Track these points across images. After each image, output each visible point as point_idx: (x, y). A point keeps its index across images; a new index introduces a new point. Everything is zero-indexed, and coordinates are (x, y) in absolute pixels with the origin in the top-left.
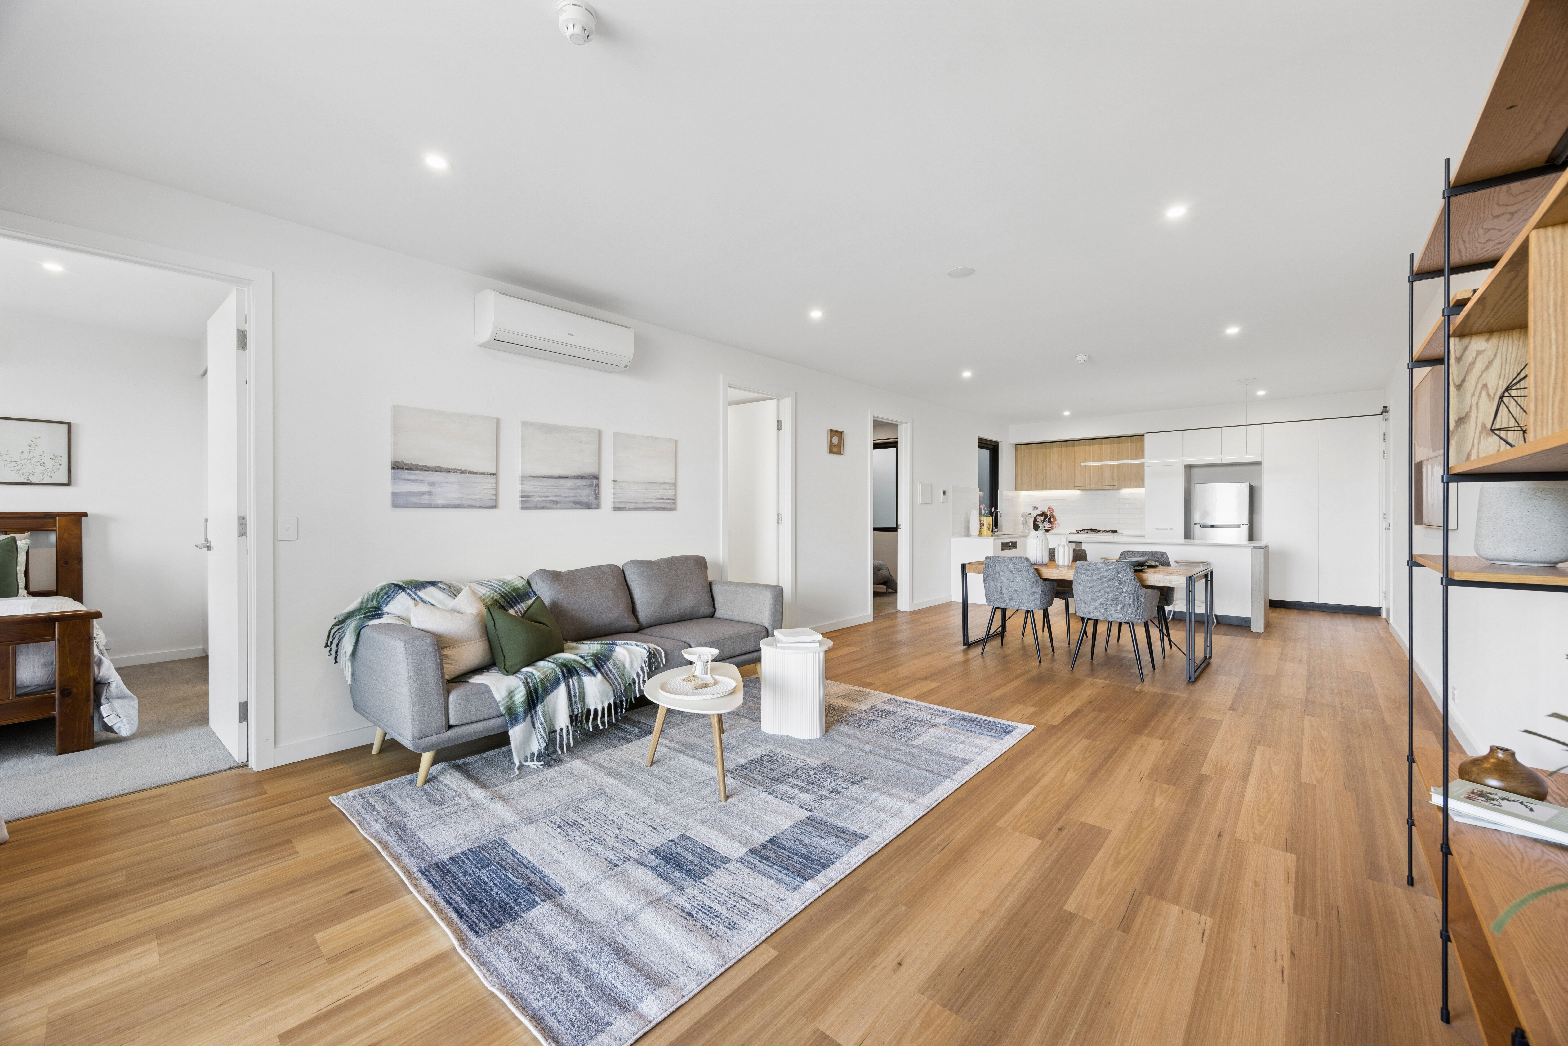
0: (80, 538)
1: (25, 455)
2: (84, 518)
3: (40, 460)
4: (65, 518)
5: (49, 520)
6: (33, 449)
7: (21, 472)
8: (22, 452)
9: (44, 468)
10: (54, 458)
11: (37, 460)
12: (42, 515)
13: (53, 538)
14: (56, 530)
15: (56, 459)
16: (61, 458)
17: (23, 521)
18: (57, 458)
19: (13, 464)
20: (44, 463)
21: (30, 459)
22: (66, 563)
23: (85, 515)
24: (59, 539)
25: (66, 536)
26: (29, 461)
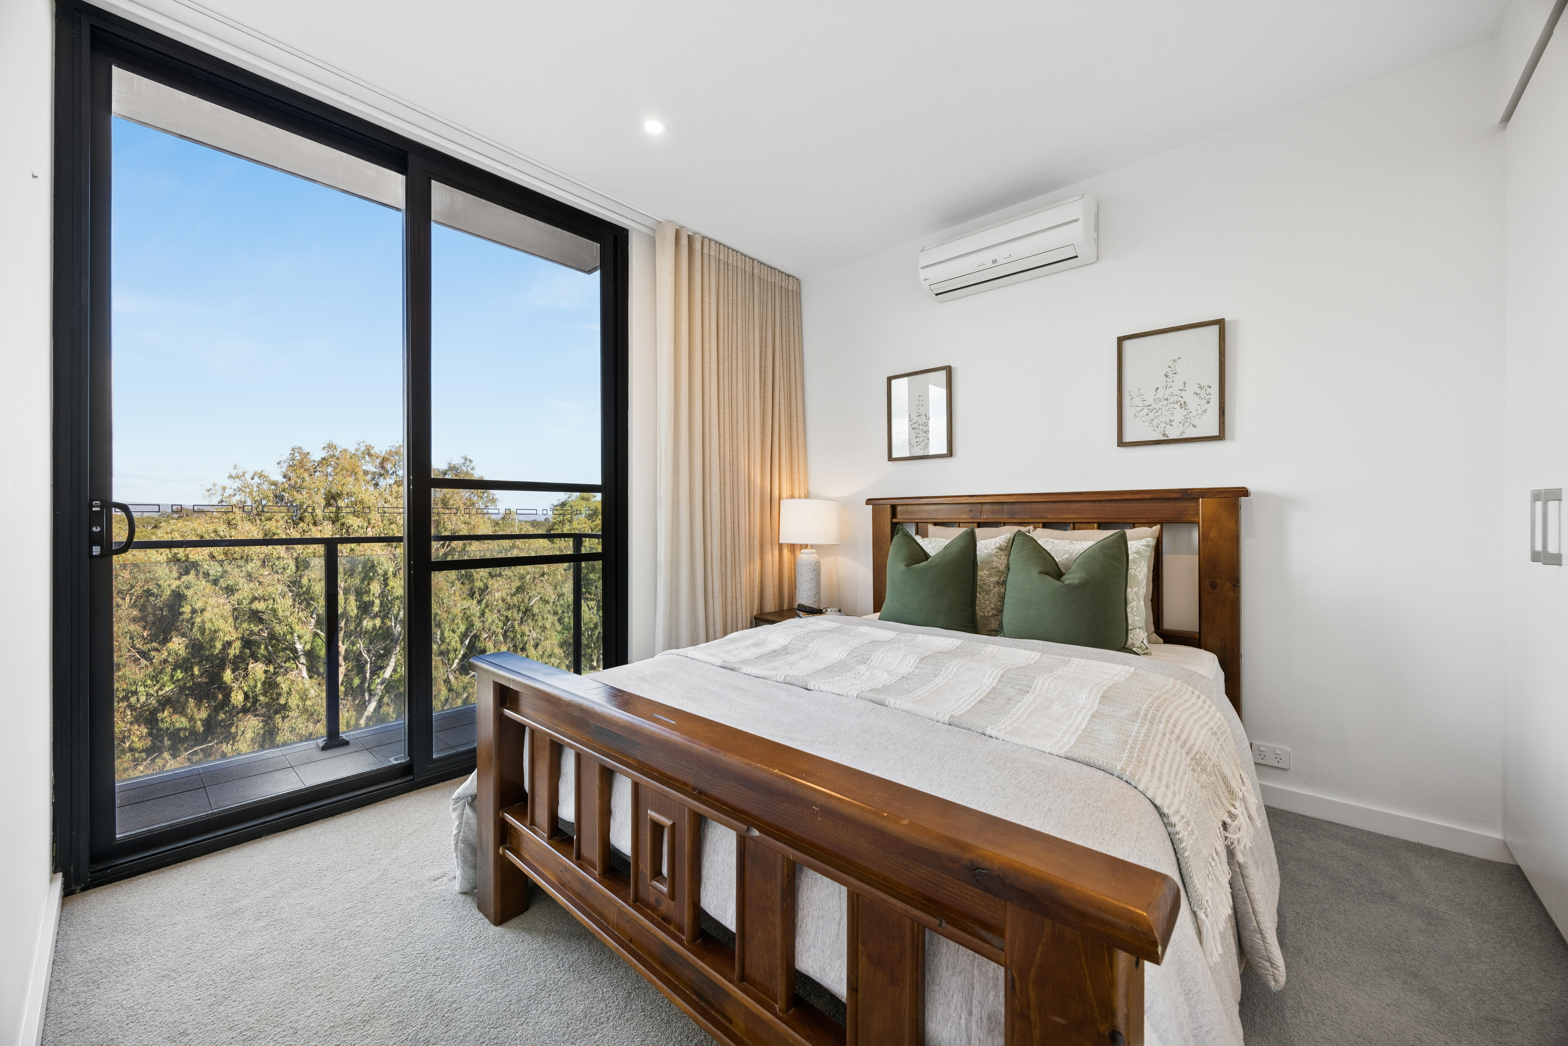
0: (1235, 539)
1: (1160, 394)
2: (1243, 499)
3: (1180, 399)
4: (1212, 500)
5: (1189, 504)
6: (1171, 380)
7: (1155, 422)
8: (1157, 389)
9: (1186, 412)
10: (1199, 392)
11: (1175, 398)
12: (1178, 495)
13: (1195, 535)
14: (1198, 523)
15: (1202, 393)
16: (1209, 390)
17: (1154, 506)
18: (1203, 391)
19: (1146, 411)
20: (1185, 403)
21: (1167, 400)
22: (1214, 586)
23: (1244, 492)
24: (1204, 539)
25: (1213, 534)
26: (1165, 403)
